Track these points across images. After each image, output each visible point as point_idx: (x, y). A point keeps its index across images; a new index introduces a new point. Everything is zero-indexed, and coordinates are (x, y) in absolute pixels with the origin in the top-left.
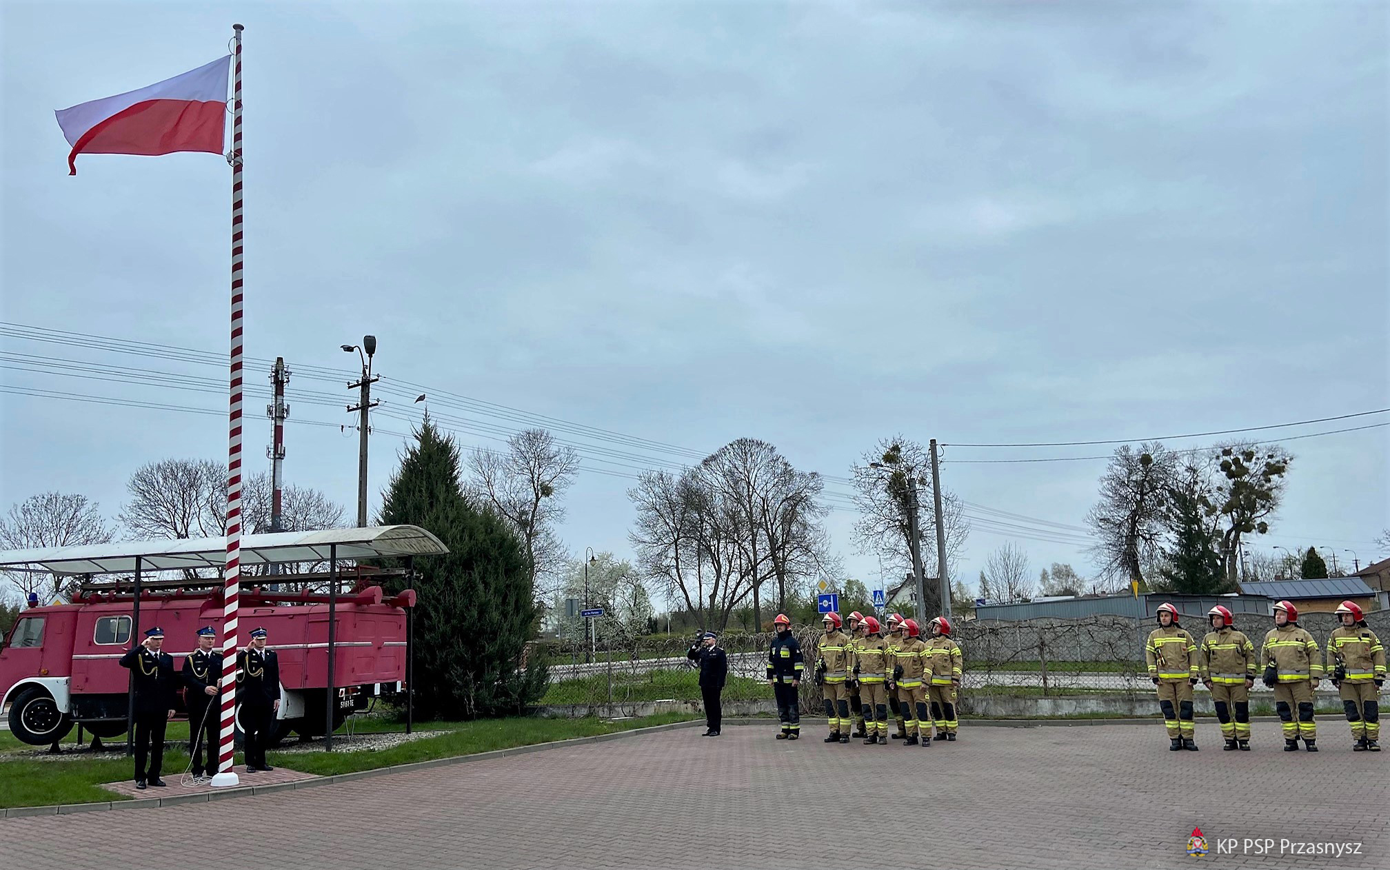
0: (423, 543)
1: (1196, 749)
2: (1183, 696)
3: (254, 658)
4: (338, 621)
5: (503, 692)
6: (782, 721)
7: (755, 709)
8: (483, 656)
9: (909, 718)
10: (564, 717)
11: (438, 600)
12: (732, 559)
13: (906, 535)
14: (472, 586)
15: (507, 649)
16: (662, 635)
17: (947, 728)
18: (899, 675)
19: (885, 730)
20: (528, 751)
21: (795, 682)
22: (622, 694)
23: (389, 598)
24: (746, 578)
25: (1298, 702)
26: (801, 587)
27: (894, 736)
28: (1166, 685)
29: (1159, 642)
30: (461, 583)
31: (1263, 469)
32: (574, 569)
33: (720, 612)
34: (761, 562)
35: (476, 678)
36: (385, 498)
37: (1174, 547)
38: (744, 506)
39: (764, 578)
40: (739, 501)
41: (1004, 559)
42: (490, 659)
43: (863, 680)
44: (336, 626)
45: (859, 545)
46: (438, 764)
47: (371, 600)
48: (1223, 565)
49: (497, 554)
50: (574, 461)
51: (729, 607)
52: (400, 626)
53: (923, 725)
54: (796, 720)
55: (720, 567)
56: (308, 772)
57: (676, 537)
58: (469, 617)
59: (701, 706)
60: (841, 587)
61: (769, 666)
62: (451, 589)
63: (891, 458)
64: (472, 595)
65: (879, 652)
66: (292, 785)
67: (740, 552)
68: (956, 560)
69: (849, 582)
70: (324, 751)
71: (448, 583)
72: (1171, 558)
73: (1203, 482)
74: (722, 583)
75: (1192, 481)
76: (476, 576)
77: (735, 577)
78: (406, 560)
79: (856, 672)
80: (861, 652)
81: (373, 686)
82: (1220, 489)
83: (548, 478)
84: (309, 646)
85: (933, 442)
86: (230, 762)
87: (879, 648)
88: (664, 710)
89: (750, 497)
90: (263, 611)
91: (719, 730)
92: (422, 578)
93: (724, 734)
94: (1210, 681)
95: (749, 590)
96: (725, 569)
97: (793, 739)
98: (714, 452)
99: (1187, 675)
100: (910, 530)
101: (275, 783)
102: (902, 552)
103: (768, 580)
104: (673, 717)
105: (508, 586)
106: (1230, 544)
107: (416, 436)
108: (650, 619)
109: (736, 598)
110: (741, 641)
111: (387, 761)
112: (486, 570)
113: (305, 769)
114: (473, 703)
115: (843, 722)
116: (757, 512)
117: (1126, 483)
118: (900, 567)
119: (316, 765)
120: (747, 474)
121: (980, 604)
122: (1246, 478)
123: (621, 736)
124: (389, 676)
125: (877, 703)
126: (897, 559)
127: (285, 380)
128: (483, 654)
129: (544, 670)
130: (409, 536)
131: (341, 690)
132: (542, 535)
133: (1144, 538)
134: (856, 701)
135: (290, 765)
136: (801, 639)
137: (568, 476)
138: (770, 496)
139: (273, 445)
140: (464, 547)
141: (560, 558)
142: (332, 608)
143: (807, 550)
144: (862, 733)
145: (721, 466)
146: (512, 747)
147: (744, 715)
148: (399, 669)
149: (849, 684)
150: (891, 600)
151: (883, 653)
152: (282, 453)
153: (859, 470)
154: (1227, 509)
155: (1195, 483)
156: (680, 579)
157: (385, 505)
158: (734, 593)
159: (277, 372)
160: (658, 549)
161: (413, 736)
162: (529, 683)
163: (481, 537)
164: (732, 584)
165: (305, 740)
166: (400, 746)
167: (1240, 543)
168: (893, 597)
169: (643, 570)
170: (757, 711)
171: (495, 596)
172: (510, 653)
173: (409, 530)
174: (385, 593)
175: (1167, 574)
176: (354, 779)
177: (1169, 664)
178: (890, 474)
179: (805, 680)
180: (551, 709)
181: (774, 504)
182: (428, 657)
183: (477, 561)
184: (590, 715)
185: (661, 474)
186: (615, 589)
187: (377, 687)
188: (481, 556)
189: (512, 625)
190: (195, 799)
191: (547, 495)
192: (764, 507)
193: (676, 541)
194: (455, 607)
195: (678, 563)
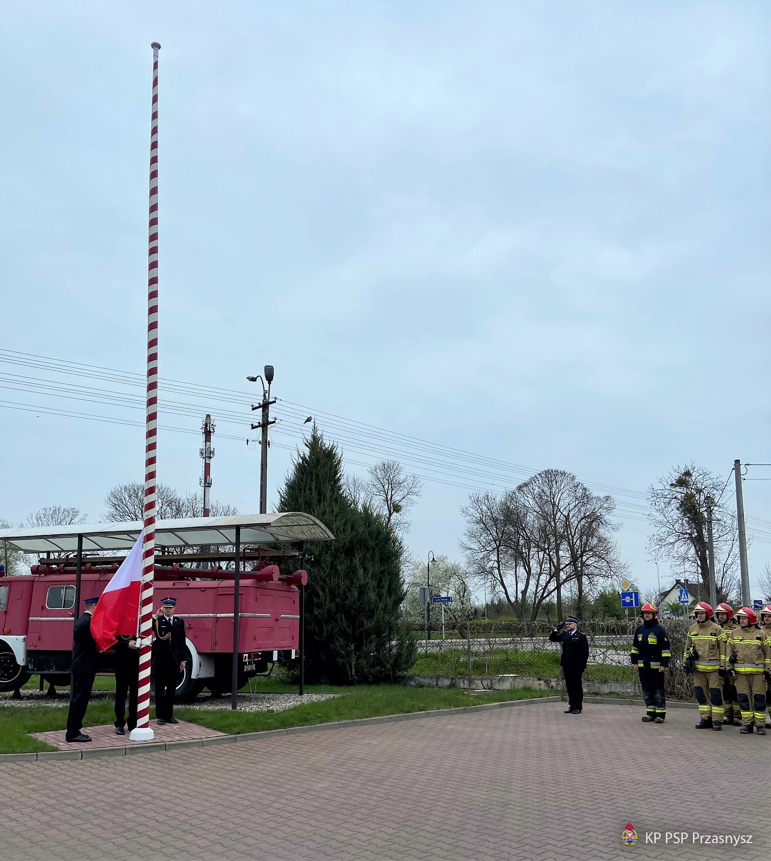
0: (313, 531)
3: (164, 624)
4: (242, 595)
5: (378, 662)
6: (648, 705)
7: (605, 689)
8: (362, 631)
10: (429, 686)
11: (325, 582)
12: (542, 563)
13: (694, 545)
14: (353, 571)
15: (382, 626)
19: (763, 721)
20: (407, 718)
21: (662, 669)
22: (479, 668)
23: (284, 577)
30: (343, 568)
34: (563, 568)
35: (356, 650)
36: (281, 496)
38: (550, 522)
39: (566, 580)
40: (546, 518)
42: (368, 634)
43: (741, 669)
44: (240, 599)
45: (654, 553)
46: (329, 728)
47: (269, 577)
49: (374, 544)
50: (419, 486)
51: (539, 602)
52: (294, 601)
54: (661, 704)
55: (530, 569)
56: (215, 729)
57: (498, 544)
58: (350, 597)
62: (336, 572)
63: (683, 481)
64: (353, 578)
65: (758, 642)
66: (200, 742)
70: (231, 708)
71: (333, 567)
76: (357, 562)
78: (298, 545)
79: (733, 661)
80: (737, 642)
81: (272, 652)
83: (398, 498)
84: (218, 615)
85: (737, 462)
86: (146, 719)
87: (758, 638)
88: (519, 685)
89: (554, 515)
90: (180, 584)
91: (581, 708)
92: (312, 559)
93: (585, 711)
95: (554, 589)
96: (534, 570)
97: (660, 722)
98: (526, 479)
101: (186, 739)
102: (692, 559)
103: (568, 582)
105: (382, 572)
107: (306, 445)
108: (474, 608)
109: (545, 594)
111: (284, 722)
112: (365, 557)
113: (212, 726)
114: (353, 670)
115: (716, 709)
116: (560, 527)
119: (222, 723)
120: (552, 497)
124: (285, 644)
125: (755, 693)
126: (687, 565)
127: (212, 431)
128: (362, 629)
129: (412, 645)
130: (301, 524)
131: (245, 655)
134: (730, 690)
135: (200, 721)
137: (413, 497)
138: (571, 514)
139: (203, 477)
140: (348, 536)
142: (237, 583)
145: (532, 491)
146: (393, 714)
147: (596, 694)
148: (293, 639)
149: (723, 673)
151: (762, 644)
152: (210, 482)
156: (501, 577)
157: (281, 501)
159: (206, 425)
160: (482, 554)
161: (305, 698)
162: (399, 655)
163: (361, 530)
164: (543, 583)
165: (216, 697)
166: (295, 708)
169: (471, 570)
170: (607, 691)
171: (372, 580)
172: (384, 629)
174: (281, 573)
176: (255, 738)
178: (682, 495)
180: (418, 678)
181: (574, 521)
182: (317, 630)
183: (357, 549)
184: (452, 686)
185: (487, 496)
186: (449, 584)
187: (275, 654)
188: (360, 545)
189: (386, 605)
190: (113, 753)
191: (398, 511)
192: (566, 523)
193: (498, 548)
194: (339, 588)
195: (499, 565)
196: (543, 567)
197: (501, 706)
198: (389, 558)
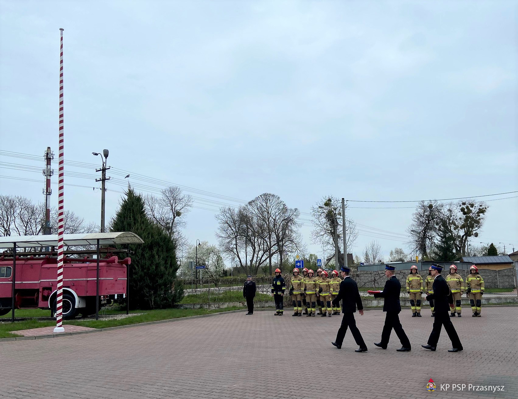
0: (133, 239)
1: (421, 316)
2: (418, 298)
4: (100, 270)
5: (165, 299)
6: (277, 309)
7: (267, 305)
8: (157, 285)
9: (323, 307)
10: (190, 308)
11: (138, 262)
12: (260, 245)
13: (332, 236)
14: (153, 256)
16: (229, 277)
17: (337, 310)
18: (321, 291)
19: (314, 311)
20: (178, 320)
21: (282, 294)
22: (214, 300)
23: (120, 261)
24: (266, 253)
25: (456, 300)
26: (290, 257)
27: (318, 314)
28: (412, 294)
29: (411, 279)
30: (148, 255)
31: (477, 211)
32: (190, 248)
33: (254, 268)
34: (273, 246)
35: (154, 294)
37: (439, 242)
38: (266, 222)
39: (274, 253)
40: (264, 220)
41: (372, 247)
42: (160, 286)
43: (308, 293)
44: (99, 272)
45: (314, 240)
47: (113, 261)
48: (460, 250)
49: (163, 244)
50: (192, 201)
51: (259, 265)
52: (124, 272)
53: (329, 309)
54: (282, 308)
55: (255, 248)
56: (91, 327)
57: (236, 235)
58: (151, 269)
59: (246, 304)
60: (307, 257)
61: (272, 288)
62: (144, 257)
63: (328, 204)
64: (153, 260)
65: (314, 282)
66: (85, 332)
67: (264, 242)
68: (352, 247)
69: (311, 255)
70: (95, 320)
71: (143, 255)
72: (437, 247)
73: (454, 216)
74: (256, 255)
75: (450, 215)
76: (155, 252)
77: (261, 253)
78: (125, 246)
79: (305, 290)
80: (307, 283)
81: (114, 295)
82: (460, 219)
83: (179, 208)
84: (88, 279)
85: (343, 199)
86: (61, 323)
87: (314, 281)
88: (231, 306)
89: (269, 218)
90: (68, 265)
91: (252, 313)
92: (133, 253)
93: (254, 314)
94: (428, 292)
95: (267, 258)
96: (257, 249)
97: (280, 315)
98: (253, 199)
99: (419, 291)
100: (334, 234)
101: (79, 331)
102: (331, 243)
103: (275, 254)
104: (234, 309)
105: (167, 257)
106: (463, 241)
107: (125, 194)
108: (224, 270)
109: (262, 262)
110: (262, 279)
111: (122, 324)
112: (158, 250)
113: (89, 326)
114: (153, 303)
115: (299, 309)
116: (271, 226)
117: (423, 216)
118: (330, 250)
119: (94, 325)
120: (267, 209)
121: (362, 265)
122: (471, 215)
123: (214, 315)
124: (120, 292)
125: (312, 301)
126: (329, 246)
127: (52, 158)
129: (182, 290)
130: (128, 236)
131: (102, 297)
132: (176, 233)
133: (429, 238)
134: (304, 301)
136: (285, 278)
137: (188, 208)
138: (277, 219)
139: (46, 188)
140: (150, 240)
141: (183, 244)
142: (98, 264)
143: (292, 241)
144: (306, 313)
145: (256, 205)
146: (171, 319)
147: (263, 307)
148: (124, 289)
149: (301, 294)
150: (328, 263)
151: (315, 283)
152: (50, 192)
153: (314, 209)
154: (463, 227)
155: (451, 216)
156: (238, 253)
158: (261, 259)
159: (47, 154)
160: (228, 240)
161: (130, 315)
162: (175, 295)
163: (156, 237)
164: (260, 256)
166: (126, 318)
167: (467, 241)
168: (329, 262)
169: (221, 249)
170: (268, 306)
171: (162, 261)
172: (168, 283)
173: (129, 234)
174: (119, 259)
175: (436, 253)
176: (110, 330)
177: (414, 287)
178: (327, 211)
179: (286, 294)
180: (185, 305)
181: (279, 222)
182: (134, 285)
183: (154, 246)
184: (201, 308)
185: (230, 209)
186: (209, 257)
187: (116, 296)
188: (156, 245)
189: (169, 272)
190: (49, 337)
191: (179, 216)
192: (274, 223)
193: (236, 237)
194: (146, 265)
195: (236, 246)
196: (260, 247)
197: (220, 314)
198: (170, 249)
